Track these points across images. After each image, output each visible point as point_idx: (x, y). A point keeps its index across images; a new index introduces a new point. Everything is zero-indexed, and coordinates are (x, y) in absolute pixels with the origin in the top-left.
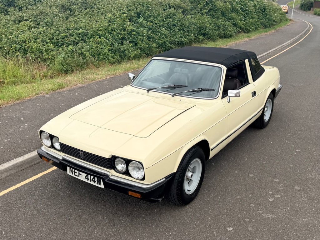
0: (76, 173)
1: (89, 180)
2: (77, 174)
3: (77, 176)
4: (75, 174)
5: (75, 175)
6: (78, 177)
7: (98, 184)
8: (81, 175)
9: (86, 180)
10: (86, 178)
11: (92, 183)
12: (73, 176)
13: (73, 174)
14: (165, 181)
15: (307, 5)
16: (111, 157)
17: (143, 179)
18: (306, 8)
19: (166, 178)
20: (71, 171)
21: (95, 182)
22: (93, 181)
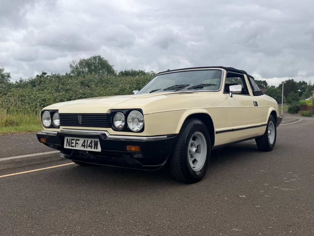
0: (73, 143)
1: (86, 147)
2: (74, 145)
3: (73, 146)
4: (72, 145)
5: (72, 146)
6: (74, 148)
7: (94, 149)
8: (78, 143)
9: (82, 149)
10: (82, 146)
11: (89, 149)
12: (70, 148)
13: (69, 146)
19: (168, 135)
20: (68, 143)
21: (91, 147)
22: (89, 146)
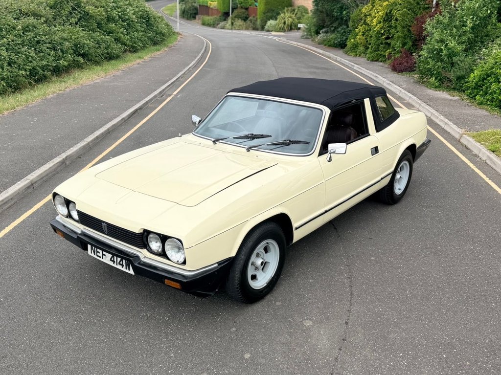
0: (99, 253)
1: (115, 263)
2: (100, 255)
3: (100, 257)
4: (98, 254)
5: (97, 256)
6: (101, 259)
7: (126, 269)
8: (105, 255)
9: (111, 263)
10: (111, 260)
11: (119, 267)
12: (95, 256)
13: (95, 254)
14: (217, 267)
15: (189, 11)
16: (142, 231)
17: (184, 263)
18: (189, 15)
19: (219, 263)
20: (92, 250)
21: (123, 266)
22: (119, 264)
